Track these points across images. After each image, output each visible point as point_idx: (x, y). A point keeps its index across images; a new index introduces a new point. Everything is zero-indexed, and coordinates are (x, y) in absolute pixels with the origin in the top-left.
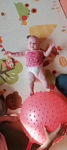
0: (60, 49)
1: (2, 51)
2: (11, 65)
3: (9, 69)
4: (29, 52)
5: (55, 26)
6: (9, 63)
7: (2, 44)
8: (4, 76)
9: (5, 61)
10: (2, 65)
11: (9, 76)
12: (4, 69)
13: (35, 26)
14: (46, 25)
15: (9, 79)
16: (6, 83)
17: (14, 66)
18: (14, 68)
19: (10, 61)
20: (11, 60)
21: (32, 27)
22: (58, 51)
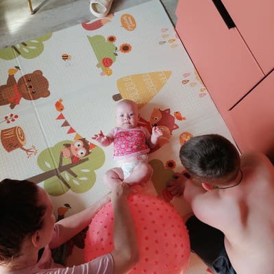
0: (180, 118)
1: (63, 126)
2: (81, 152)
3: (76, 161)
4: (121, 132)
5: (168, 74)
6: (76, 150)
7: (62, 112)
8: (66, 175)
9: (68, 146)
10: (62, 153)
11: (76, 176)
12: (67, 161)
13: (128, 77)
14: (150, 74)
15: (76, 182)
16: (70, 190)
17: (86, 155)
18: (87, 159)
19: (79, 145)
20: (81, 143)
21: (122, 79)
22: (177, 122)
